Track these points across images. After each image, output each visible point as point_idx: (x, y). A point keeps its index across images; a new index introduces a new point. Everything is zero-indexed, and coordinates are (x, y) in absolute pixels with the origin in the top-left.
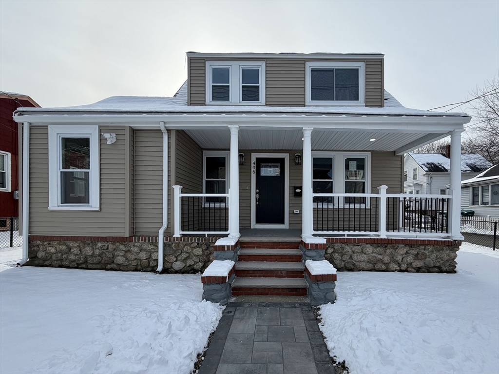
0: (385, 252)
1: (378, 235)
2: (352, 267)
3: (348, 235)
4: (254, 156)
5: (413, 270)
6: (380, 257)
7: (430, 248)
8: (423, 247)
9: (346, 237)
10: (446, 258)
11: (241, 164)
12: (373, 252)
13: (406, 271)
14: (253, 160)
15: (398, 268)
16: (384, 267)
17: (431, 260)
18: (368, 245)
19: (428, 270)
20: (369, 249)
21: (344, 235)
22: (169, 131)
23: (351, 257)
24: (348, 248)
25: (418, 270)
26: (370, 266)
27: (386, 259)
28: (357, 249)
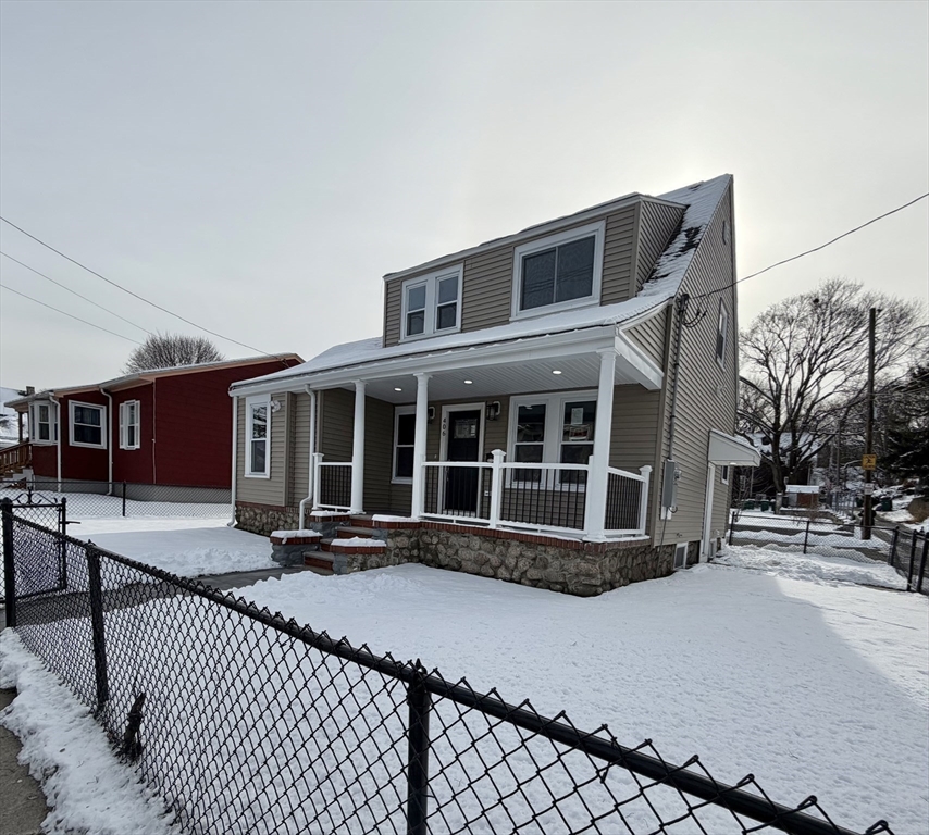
0: (494, 550)
2: (456, 566)
3: (457, 521)
5: (527, 582)
6: (489, 556)
7: (551, 551)
8: (543, 548)
9: (454, 523)
10: (573, 570)
12: (480, 549)
13: (519, 582)
14: (445, 416)
15: (508, 576)
16: (491, 572)
17: (553, 571)
18: (476, 538)
19: (549, 585)
20: (476, 542)
21: (452, 521)
22: (315, 392)
23: (456, 553)
24: (454, 539)
25: (535, 584)
26: (476, 567)
27: (494, 560)
28: (463, 541)
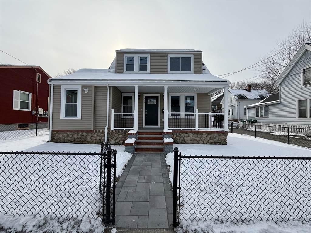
0: (198, 136)
1: (195, 129)
2: (184, 142)
3: (182, 129)
4: (145, 96)
5: (209, 144)
6: (196, 138)
7: (216, 135)
8: (213, 134)
9: (182, 130)
10: (222, 139)
11: (139, 99)
12: (193, 136)
13: (206, 144)
14: (144, 97)
15: (203, 143)
16: (197, 142)
17: (216, 140)
18: (191, 134)
19: (215, 143)
20: (191, 135)
21: (181, 129)
22: (110, 87)
23: (184, 139)
24: (182, 135)
25: (211, 144)
26: (192, 142)
27: (198, 139)
28: (186, 135)
